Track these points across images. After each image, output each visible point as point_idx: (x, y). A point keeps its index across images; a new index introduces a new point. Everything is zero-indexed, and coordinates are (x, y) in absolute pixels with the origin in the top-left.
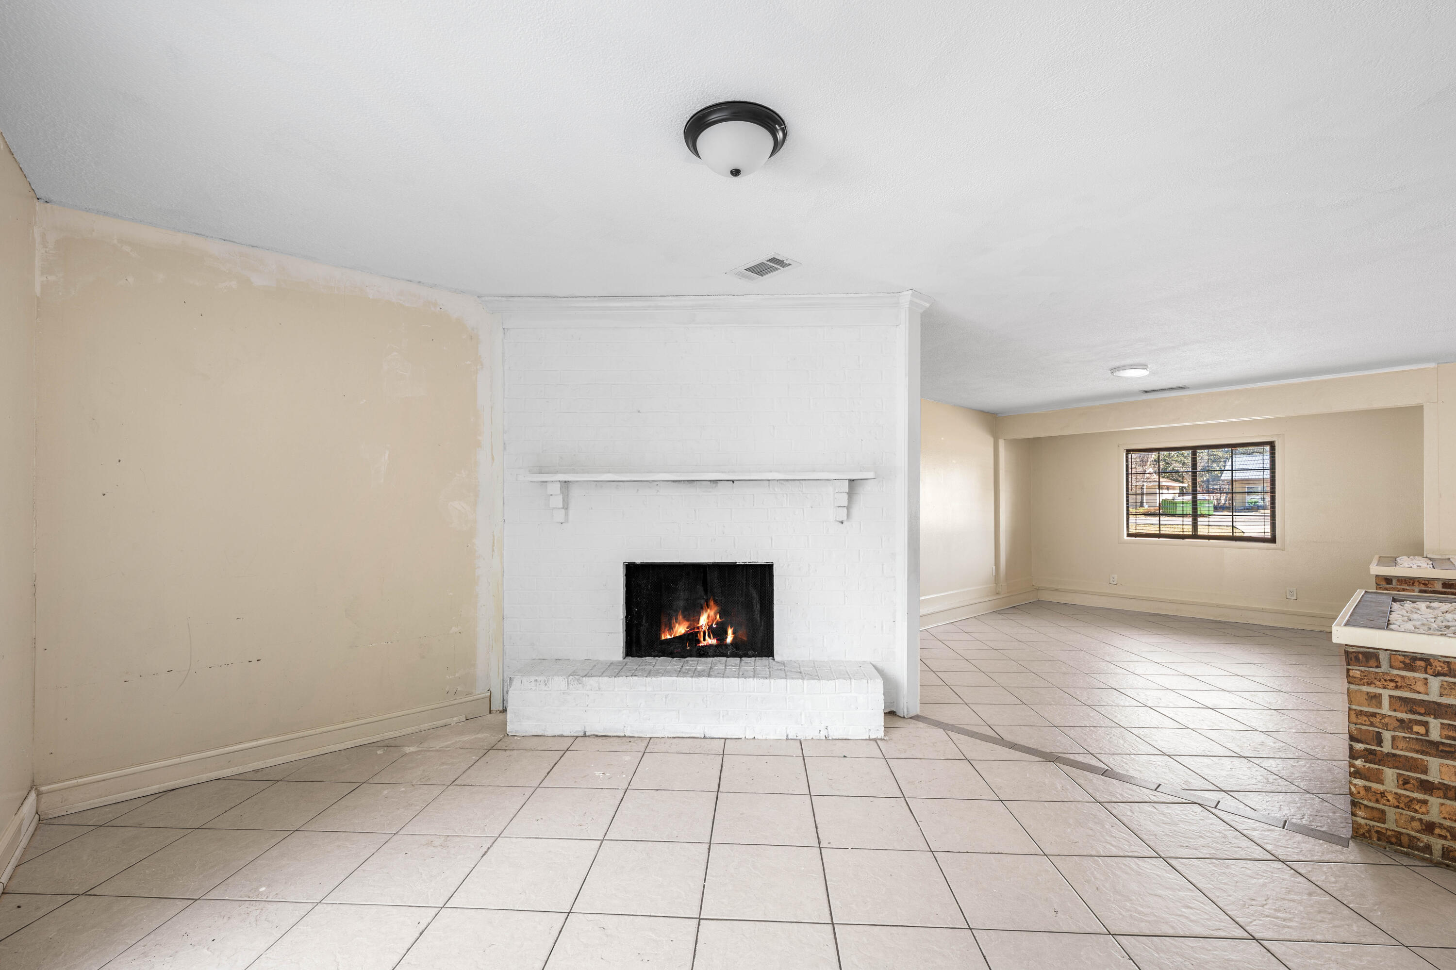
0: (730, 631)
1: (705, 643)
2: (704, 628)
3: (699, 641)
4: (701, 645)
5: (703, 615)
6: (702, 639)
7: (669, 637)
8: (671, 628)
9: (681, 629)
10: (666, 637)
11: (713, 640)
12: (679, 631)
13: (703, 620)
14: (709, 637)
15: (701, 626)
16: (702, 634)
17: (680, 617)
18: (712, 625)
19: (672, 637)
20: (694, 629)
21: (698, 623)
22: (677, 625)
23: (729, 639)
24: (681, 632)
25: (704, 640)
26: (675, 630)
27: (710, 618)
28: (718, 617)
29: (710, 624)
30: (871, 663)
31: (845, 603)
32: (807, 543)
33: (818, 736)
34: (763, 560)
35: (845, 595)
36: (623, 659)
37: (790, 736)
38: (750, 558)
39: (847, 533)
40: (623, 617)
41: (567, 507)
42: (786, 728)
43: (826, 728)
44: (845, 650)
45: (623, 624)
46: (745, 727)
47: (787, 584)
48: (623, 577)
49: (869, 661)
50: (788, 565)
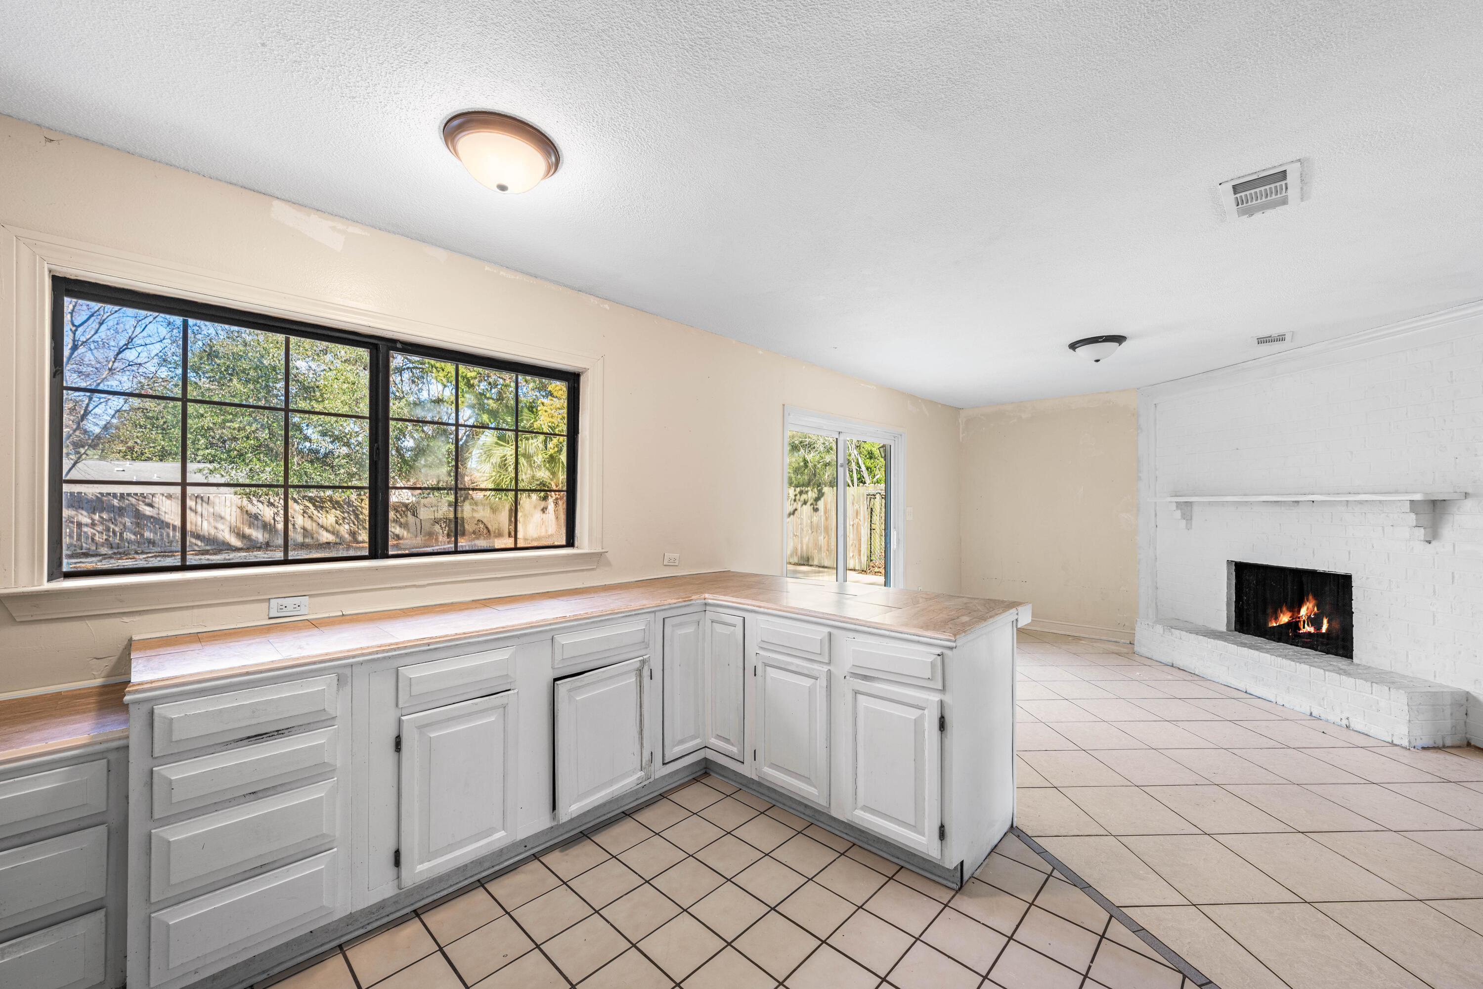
0: (1324, 622)
1: (1305, 631)
2: (1304, 618)
3: (1299, 630)
4: (1301, 632)
5: (1303, 607)
6: (1302, 628)
7: (1275, 625)
8: (1276, 619)
9: (1285, 619)
10: (1272, 625)
11: (1311, 628)
12: (1283, 620)
13: (1304, 612)
14: (1308, 626)
15: (1302, 617)
16: (1302, 623)
17: (1285, 610)
18: (1311, 616)
19: (1278, 625)
20: (1296, 619)
21: (1299, 614)
22: (1282, 615)
23: (1325, 627)
25: (1304, 628)
26: (1280, 620)
27: (1309, 610)
28: (1316, 609)
29: (1309, 615)
30: (1468, 693)
31: (1434, 624)
32: (1387, 560)
33: (1340, 723)
34: (1341, 570)
35: (1434, 616)
36: (1227, 630)
37: (1314, 714)
38: (1328, 568)
39: (1437, 553)
40: (1228, 601)
41: (1191, 519)
42: (1310, 707)
43: (1348, 719)
44: (1435, 671)
45: (1227, 605)
46: (1276, 695)
47: (1366, 595)
48: (1226, 571)
49: (1467, 690)
50: (1367, 578)
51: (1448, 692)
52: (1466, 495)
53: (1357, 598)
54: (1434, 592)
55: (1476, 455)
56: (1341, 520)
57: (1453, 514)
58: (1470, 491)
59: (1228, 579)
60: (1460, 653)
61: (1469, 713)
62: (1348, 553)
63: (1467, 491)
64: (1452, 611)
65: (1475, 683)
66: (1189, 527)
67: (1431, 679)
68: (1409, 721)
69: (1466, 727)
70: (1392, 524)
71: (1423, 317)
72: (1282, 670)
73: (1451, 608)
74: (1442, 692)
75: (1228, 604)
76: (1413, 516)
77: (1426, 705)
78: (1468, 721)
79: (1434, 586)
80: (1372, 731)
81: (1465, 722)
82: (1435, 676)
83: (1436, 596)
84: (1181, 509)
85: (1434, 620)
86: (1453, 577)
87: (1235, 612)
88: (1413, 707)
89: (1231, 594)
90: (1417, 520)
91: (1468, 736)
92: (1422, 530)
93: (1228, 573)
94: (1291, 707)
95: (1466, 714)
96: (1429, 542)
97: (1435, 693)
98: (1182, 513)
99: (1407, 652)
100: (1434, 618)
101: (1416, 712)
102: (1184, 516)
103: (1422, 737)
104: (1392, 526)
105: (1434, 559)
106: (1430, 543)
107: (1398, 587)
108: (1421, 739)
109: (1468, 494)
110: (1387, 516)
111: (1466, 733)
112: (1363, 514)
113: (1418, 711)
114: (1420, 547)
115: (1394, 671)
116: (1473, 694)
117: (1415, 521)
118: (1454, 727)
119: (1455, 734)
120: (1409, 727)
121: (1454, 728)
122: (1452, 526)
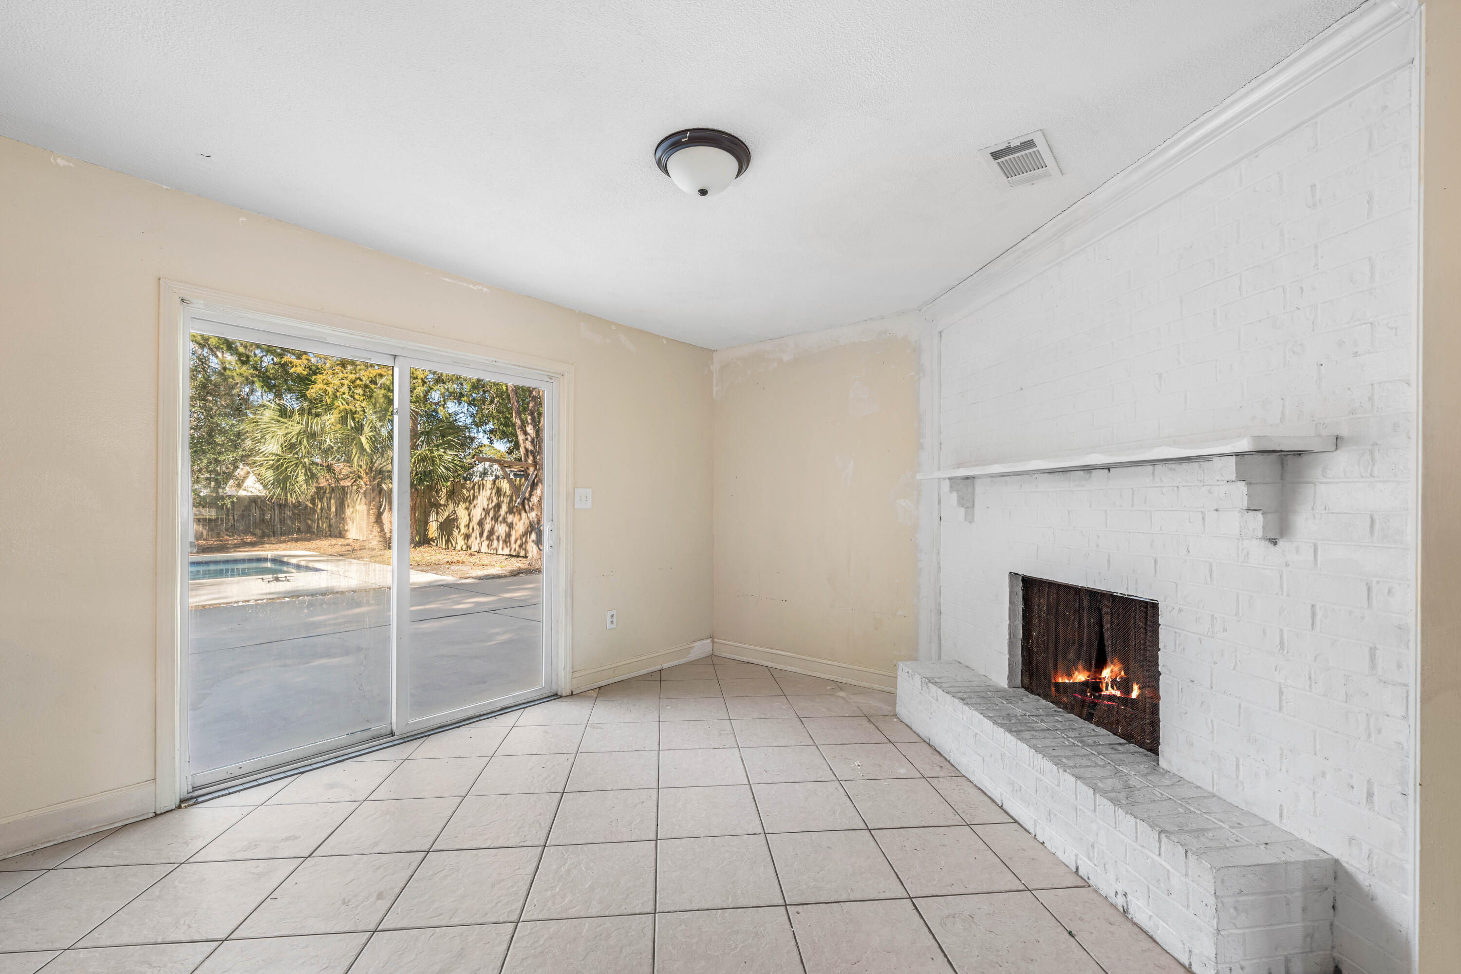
0: (1136, 687)
1: (1108, 693)
2: (1106, 680)
3: (1101, 690)
4: (1103, 693)
5: (1106, 668)
6: (1104, 689)
7: (1067, 681)
8: (1070, 675)
9: (1081, 677)
10: (1063, 681)
11: (1117, 692)
12: (1079, 678)
13: (1106, 673)
14: (1112, 687)
15: (1104, 678)
16: (1104, 685)
17: (1080, 667)
18: (1116, 678)
19: (1071, 681)
20: (1095, 679)
21: (1101, 675)
22: (1077, 673)
23: (1135, 694)
24: (1080, 679)
25: (1107, 689)
26: (1074, 677)
27: (1114, 673)
28: (1123, 673)
29: (1114, 677)
30: (1337, 862)
31: (1280, 709)
32: (1208, 576)
33: (1113, 900)
34: (1143, 594)
35: (1281, 693)
36: (1009, 687)
37: (1081, 873)
38: (1127, 589)
39: (1287, 565)
40: (1010, 638)
41: (973, 506)
42: (1076, 856)
43: (1125, 895)
44: (1281, 806)
45: (1009, 646)
46: (1035, 821)
47: (1177, 643)
48: (1008, 589)
49: (1336, 857)
50: (1180, 610)
51: (1298, 862)
52: (1338, 441)
53: (1165, 646)
54: (1282, 643)
55: (1356, 354)
56: (1145, 502)
57: (1314, 483)
58: (1344, 432)
59: (1011, 602)
60: (1324, 775)
61: (1339, 905)
62: (1153, 561)
63: (1338, 433)
64: (1310, 686)
65: (1350, 843)
66: (970, 518)
67: (1274, 818)
68: (1218, 931)
69: (1332, 933)
70: (1216, 507)
71: (1263, 77)
72: (1042, 778)
73: (1310, 678)
74: (1286, 863)
75: (1011, 644)
76: (1242, 487)
77: (1253, 894)
78: (1336, 923)
79: (1281, 630)
80: (1159, 932)
81: (1332, 924)
82: (1281, 816)
83: (1285, 652)
84: (958, 491)
85: (1281, 701)
86: (1314, 615)
87: (1023, 656)
88: (1225, 900)
89: (1016, 627)
90: (1249, 496)
91: (1336, 955)
92: (1259, 516)
93: (1011, 593)
94: (1053, 850)
95: (1333, 907)
96: (1274, 542)
97: (1270, 868)
98: (958, 496)
99: (1238, 760)
100: (1280, 697)
101: (1232, 910)
102: (961, 502)
103: (1243, 963)
104: (1217, 510)
105: (1281, 577)
106: (1275, 544)
107: (1225, 630)
108: (1242, 968)
109: (1342, 438)
110: (1210, 492)
111: (1333, 948)
112: (1175, 489)
113: (1236, 909)
114: (1259, 549)
115: (1217, 793)
116: (1344, 864)
117: (1246, 497)
118: (1309, 935)
119: (1312, 951)
120: (1216, 944)
121: (1309, 939)
122: (1313, 509)
